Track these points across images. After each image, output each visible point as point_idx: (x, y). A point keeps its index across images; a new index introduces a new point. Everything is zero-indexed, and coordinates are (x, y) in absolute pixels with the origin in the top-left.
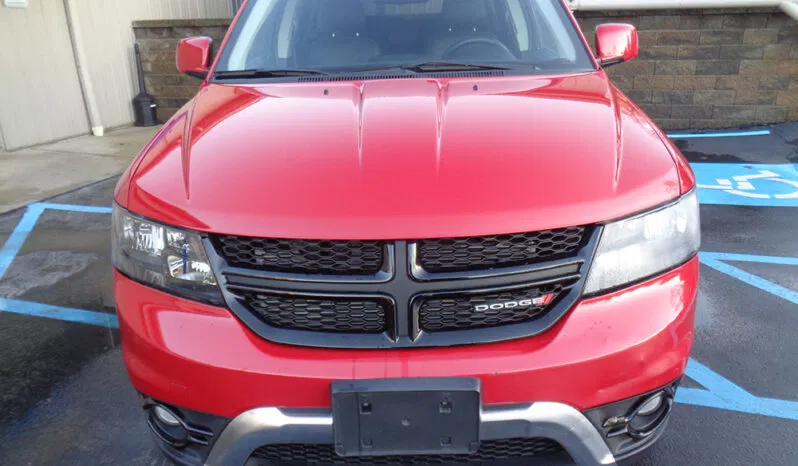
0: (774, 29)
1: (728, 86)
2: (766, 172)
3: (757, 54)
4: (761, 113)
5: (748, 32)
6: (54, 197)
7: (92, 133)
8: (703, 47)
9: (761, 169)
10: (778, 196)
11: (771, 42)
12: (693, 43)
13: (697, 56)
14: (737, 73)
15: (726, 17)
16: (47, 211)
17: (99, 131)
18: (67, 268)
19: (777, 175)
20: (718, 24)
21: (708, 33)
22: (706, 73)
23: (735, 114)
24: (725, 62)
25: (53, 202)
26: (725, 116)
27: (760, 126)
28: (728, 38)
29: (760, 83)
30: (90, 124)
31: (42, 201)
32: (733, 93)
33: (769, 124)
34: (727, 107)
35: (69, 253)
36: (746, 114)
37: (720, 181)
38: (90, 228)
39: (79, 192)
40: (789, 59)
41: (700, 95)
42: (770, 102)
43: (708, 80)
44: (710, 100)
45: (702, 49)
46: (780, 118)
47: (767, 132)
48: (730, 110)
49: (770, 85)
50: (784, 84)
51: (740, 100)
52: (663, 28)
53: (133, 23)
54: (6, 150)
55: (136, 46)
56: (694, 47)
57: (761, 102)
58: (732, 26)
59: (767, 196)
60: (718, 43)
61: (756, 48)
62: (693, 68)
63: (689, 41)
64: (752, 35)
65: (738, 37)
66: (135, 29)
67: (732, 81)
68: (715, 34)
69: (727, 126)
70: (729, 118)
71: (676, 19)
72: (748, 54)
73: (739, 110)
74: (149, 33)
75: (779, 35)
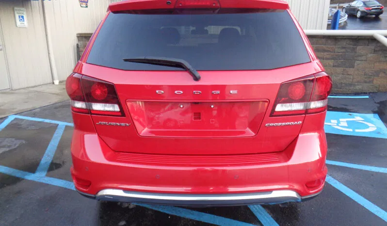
0: (372, 46)
1: (349, 73)
2: (358, 117)
3: (363, 58)
4: (365, 87)
5: (359, 47)
6: (22, 113)
7: (53, 83)
8: (337, 54)
9: (357, 116)
10: (357, 130)
11: (371, 53)
12: (332, 52)
13: (333, 59)
14: (354, 68)
15: (347, 40)
16: (16, 119)
17: (57, 82)
18: (9, 147)
19: (363, 119)
20: (344, 43)
21: (339, 48)
22: (338, 66)
23: (352, 87)
24: (348, 62)
25: (21, 115)
26: (347, 88)
27: (365, 94)
28: (349, 50)
29: (365, 72)
30: (53, 79)
31: (15, 114)
32: (351, 77)
33: (370, 93)
34: (349, 84)
35: (13, 139)
36: (358, 88)
37: (332, 121)
38: (29, 128)
39: (34, 111)
40: (379, 61)
41: (335, 77)
42: (370, 82)
43: (339, 70)
44: (340, 80)
45: (336, 55)
46: (375, 90)
47: (367, 97)
48: (351, 85)
49: (370, 74)
50: (377, 73)
51: (355, 80)
52: (317, 44)
53: (77, 34)
54: (12, 90)
55: (77, 45)
56: (332, 54)
57: (365, 82)
58: (351, 44)
59: (351, 130)
60: (344, 52)
61: (363, 55)
62: (332, 64)
63: (330, 51)
64: (361, 49)
65: (354, 50)
66: (78, 37)
67: (351, 71)
68: (343, 48)
69: (348, 93)
70: (350, 89)
71: (324, 40)
72: (360, 58)
73: (355, 85)
74: (84, 39)
75: (374, 50)
